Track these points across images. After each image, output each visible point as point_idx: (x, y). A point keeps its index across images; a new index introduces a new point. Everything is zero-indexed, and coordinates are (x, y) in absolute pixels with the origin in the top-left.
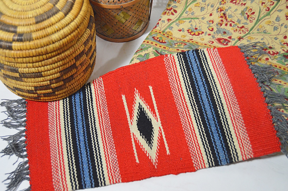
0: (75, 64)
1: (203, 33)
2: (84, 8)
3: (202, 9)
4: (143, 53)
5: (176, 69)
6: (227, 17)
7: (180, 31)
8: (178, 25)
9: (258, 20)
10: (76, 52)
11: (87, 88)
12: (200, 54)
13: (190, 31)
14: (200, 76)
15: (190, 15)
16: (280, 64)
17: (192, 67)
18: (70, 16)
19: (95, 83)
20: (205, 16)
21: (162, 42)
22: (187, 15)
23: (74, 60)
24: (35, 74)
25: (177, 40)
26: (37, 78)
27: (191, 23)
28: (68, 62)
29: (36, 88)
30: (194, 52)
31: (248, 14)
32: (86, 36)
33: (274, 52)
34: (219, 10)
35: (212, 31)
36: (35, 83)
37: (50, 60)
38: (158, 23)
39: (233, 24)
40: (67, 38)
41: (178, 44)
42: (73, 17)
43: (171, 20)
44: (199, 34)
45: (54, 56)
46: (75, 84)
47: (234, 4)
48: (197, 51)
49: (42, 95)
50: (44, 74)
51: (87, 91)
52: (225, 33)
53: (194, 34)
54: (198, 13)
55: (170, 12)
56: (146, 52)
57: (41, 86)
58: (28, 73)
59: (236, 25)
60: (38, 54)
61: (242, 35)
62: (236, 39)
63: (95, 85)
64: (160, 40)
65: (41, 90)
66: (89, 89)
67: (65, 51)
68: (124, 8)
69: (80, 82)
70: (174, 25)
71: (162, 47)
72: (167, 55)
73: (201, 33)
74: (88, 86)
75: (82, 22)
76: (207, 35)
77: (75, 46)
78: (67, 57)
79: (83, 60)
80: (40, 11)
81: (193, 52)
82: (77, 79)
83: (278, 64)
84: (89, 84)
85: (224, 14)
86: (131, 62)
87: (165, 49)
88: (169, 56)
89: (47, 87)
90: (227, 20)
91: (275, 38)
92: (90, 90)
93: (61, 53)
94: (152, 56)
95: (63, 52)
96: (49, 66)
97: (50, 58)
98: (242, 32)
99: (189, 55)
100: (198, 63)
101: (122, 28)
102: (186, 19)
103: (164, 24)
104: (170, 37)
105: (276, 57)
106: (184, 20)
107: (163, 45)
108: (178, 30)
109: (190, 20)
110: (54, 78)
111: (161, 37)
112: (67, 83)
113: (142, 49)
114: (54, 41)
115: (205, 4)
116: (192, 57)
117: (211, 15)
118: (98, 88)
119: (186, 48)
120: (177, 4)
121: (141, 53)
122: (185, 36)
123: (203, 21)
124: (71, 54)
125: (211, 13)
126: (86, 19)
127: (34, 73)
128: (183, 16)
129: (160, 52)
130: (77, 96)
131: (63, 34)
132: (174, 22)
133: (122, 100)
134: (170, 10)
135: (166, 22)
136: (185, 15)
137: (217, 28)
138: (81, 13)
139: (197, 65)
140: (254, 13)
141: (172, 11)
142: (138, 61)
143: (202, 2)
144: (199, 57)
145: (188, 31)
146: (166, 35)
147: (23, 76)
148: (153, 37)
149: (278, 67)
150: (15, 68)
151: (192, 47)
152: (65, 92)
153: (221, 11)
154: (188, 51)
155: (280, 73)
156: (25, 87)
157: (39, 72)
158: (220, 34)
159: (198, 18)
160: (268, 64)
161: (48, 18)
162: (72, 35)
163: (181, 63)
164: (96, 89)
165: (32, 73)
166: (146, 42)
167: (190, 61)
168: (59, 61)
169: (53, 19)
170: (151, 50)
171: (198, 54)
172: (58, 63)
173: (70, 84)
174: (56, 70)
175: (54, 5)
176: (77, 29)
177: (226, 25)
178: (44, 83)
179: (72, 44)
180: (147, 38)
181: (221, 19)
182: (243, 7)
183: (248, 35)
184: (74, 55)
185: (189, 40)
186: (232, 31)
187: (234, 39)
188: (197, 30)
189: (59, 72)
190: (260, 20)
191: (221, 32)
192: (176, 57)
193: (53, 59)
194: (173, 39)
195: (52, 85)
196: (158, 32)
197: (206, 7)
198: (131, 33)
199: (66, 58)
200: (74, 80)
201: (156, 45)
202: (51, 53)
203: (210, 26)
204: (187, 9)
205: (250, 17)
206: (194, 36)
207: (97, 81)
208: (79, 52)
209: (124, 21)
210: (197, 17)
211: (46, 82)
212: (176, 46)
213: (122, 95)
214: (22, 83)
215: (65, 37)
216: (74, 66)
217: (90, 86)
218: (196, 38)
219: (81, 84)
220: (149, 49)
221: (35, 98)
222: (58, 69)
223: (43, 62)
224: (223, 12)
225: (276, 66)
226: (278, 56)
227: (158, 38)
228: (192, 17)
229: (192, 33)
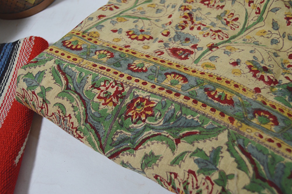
1: (151, 38)
3: (158, 11)
6: (194, 19)
7: (114, 31)
8: (113, 23)
9: (244, 29)
13: (130, 33)
15: (139, 13)
16: (281, 103)
20: (161, 19)
21: (76, 49)
22: (133, 12)
25: (104, 45)
27: (136, 24)
31: (228, 20)
33: (272, 78)
34: (183, 8)
35: (166, 36)
38: (82, 22)
39: (202, 27)
41: (102, 52)
43: (104, 16)
44: (144, 38)
47: (206, 6)
52: (187, 40)
53: (137, 38)
54: (151, 13)
59: (208, 28)
61: (217, 41)
62: (205, 48)
64: (72, 46)
70: (107, 23)
71: (72, 58)
76: (157, 43)
83: (278, 102)
85: (190, 14)
87: (74, 62)
90: (193, 22)
91: (274, 53)
98: (217, 37)
102: (130, 16)
104: (94, 40)
105: (274, 90)
106: (127, 18)
107: (74, 54)
108: (112, 31)
109: (136, 19)
111: (76, 41)
113: (36, 62)
115: (164, 6)
117: (170, 17)
122: (119, 40)
123: (156, 23)
128: (127, 12)
129: (63, 67)
132: (108, 19)
135: (95, 19)
137: (176, 32)
140: (237, 19)
141: (112, 6)
143: (159, 4)
145: (128, 32)
146: (87, 37)
148: (64, 42)
149: (277, 110)
153: (185, 9)
155: (281, 124)
158: (179, 42)
159: (149, 19)
160: (259, 99)
166: (48, 50)
170: (50, 65)
177: (192, 29)
181: (184, 19)
182: (220, 11)
183: (227, 44)
185: (123, 47)
186: (201, 37)
187: (202, 48)
188: (143, 33)
190: (247, 29)
191: (182, 39)
194: (98, 43)
196: (75, 33)
197: (165, 9)
201: (63, 55)
203: (164, 30)
204: (136, 8)
205: (231, 23)
206: (135, 40)
210: (148, 18)
212: (95, 57)
218: (136, 45)
220: (48, 62)
224: (188, 12)
225: (274, 107)
226: (277, 89)
227: (70, 43)
228: (141, 16)
229: (133, 37)
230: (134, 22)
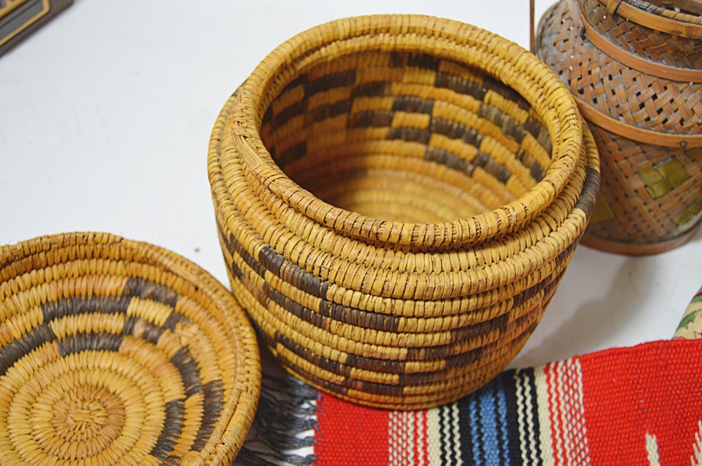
0: (506, 315)
11: (522, 384)
19: (553, 376)
23: (512, 302)
24: (374, 315)
26: (374, 332)
28: (494, 305)
36: (359, 345)
50: (406, 324)
51: (523, 394)
58: (353, 308)
63: (552, 381)
66: (528, 388)
74: (527, 380)
84: (531, 373)
92: (534, 393)
118: (562, 394)
127: (373, 312)
130: (487, 406)
133: (645, 454)
147: (334, 312)
156: (319, 346)
164: (555, 396)
165: (366, 311)
174: (447, 320)
178: (388, 350)
189: (452, 331)
207: (558, 370)
213: (648, 437)
214: (317, 332)
217: (533, 378)
222: (455, 319)
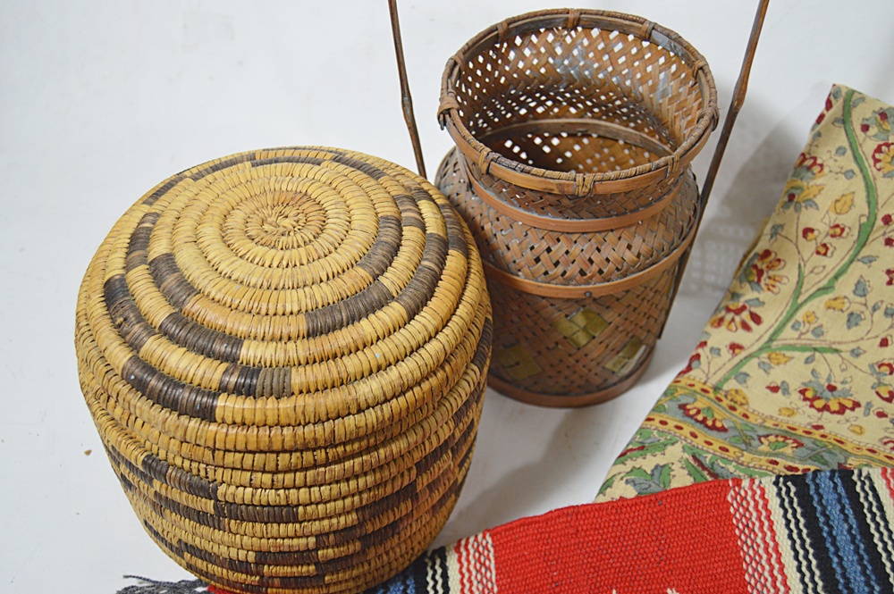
0: (413, 484)
1: (857, 405)
2: (471, 293)
3: (853, 319)
4: (648, 463)
5: (773, 538)
7: (774, 389)
8: (765, 368)
10: (427, 443)
11: (433, 568)
12: (858, 489)
13: (809, 394)
14: (864, 572)
15: (809, 335)
17: (830, 533)
18: (426, 319)
19: (464, 554)
20: (864, 345)
21: (713, 428)
22: (796, 334)
23: (414, 471)
24: (271, 509)
25: (767, 424)
26: (275, 525)
27: (811, 366)
28: (394, 477)
29: (263, 557)
30: (838, 480)
32: (465, 389)
35: (889, 399)
37: (337, 467)
38: (698, 357)
40: (409, 394)
41: (772, 438)
42: (436, 322)
43: (740, 347)
44: (843, 409)
45: (353, 456)
46: (398, 550)
48: (845, 474)
49: (277, 581)
50: (305, 512)
51: (433, 578)
53: (826, 408)
54: (836, 331)
55: (738, 319)
56: (660, 460)
57: (280, 552)
58: (247, 505)
60: (299, 446)
63: (463, 560)
64: (705, 419)
65: (277, 565)
66: (439, 571)
67: (393, 439)
68: (595, 300)
69: (415, 543)
70: (751, 367)
71: (716, 446)
72: (738, 482)
73: (849, 405)
74: (438, 562)
75: (462, 343)
76: (873, 417)
77: (426, 425)
78: (394, 460)
79: (441, 472)
80: (325, 293)
81: (831, 478)
82: (408, 534)
84: (441, 554)
86: (602, 491)
87: (725, 455)
88: (746, 483)
89: (302, 557)
92: (445, 576)
93: (376, 448)
94: (681, 479)
95: (384, 444)
96: (328, 487)
97: (339, 460)
99: (817, 486)
100: (852, 520)
101: (572, 361)
102: (793, 347)
103: (717, 362)
104: (740, 410)
106: (788, 354)
107: (718, 440)
108: (768, 387)
109: (808, 354)
110: (335, 528)
111: (709, 409)
112: (372, 549)
113: (642, 448)
114: (363, 406)
115: (865, 305)
116: (829, 497)
117: (884, 343)
118: (474, 573)
119: (802, 460)
120: (764, 295)
121: (639, 462)
122: (792, 413)
123: (856, 361)
124: (409, 452)
125: (883, 336)
126: (475, 331)
128: (782, 335)
129: (707, 462)
131: (397, 383)
132: (750, 356)
134: (738, 312)
135: (726, 354)
136: (789, 334)
138: (462, 310)
139: (851, 528)
141: (745, 315)
142: (631, 493)
143: (851, 296)
144: (854, 496)
145: (802, 392)
146: (726, 403)
147: (230, 511)
148: (683, 407)
150: (204, 481)
151: (827, 456)
152: (358, 577)
154: (816, 473)
156: (224, 549)
157: (288, 505)
159: (837, 351)
161: (353, 319)
162: (425, 386)
163: (790, 516)
164: (467, 575)
165: (263, 506)
166: (656, 423)
167: (824, 513)
168: (365, 474)
169: (367, 327)
170: (675, 454)
171: (849, 485)
172: (361, 481)
173: (381, 550)
174: (348, 501)
175: (376, 278)
176: (442, 367)
178: (295, 541)
179: (420, 416)
180: (658, 408)
184: (417, 456)
185: (809, 428)
188: (835, 393)
189: (357, 511)
192: (771, 491)
193: (348, 464)
194: (752, 419)
195: (320, 553)
196: (698, 388)
197: (867, 313)
198: (599, 381)
199: (388, 464)
200: (396, 537)
201: (695, 436)
202: (344, 444)
203: (880, 384)
204: (799, 316)
206: (826, 414)
207: (470, 547)
208: (435, 445)
209: (582, 339)
210: (834, 346)
211: (303, 541)
212: (764, 448)
214: (218, 535)
215: (403, 393)
216: (409, 492)
217: (444, 560)
218: (832, 423)
219: (416, 550)
220: (670, 448)
221: (247, 588)
222: (356, 498)
223: (310, 473)
227: (699, 412)
228: (817, 344)
229: (819, 404)
230: (807, 361)
